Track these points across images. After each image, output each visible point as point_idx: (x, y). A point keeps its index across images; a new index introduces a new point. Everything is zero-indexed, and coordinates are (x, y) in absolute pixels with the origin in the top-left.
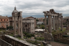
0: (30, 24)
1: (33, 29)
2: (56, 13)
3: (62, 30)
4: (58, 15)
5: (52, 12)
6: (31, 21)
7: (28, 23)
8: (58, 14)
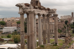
2: (44, 9)
3: (56, 43)
4: (47, 11)
5: (37, 5)
8: (49, 9)
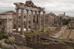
0: (5, 21)
1: (9, 28)
2: (36, 7)
3: (43, 30)
5: (30, 4)
6: (6, 17)
7: (3, 19)
